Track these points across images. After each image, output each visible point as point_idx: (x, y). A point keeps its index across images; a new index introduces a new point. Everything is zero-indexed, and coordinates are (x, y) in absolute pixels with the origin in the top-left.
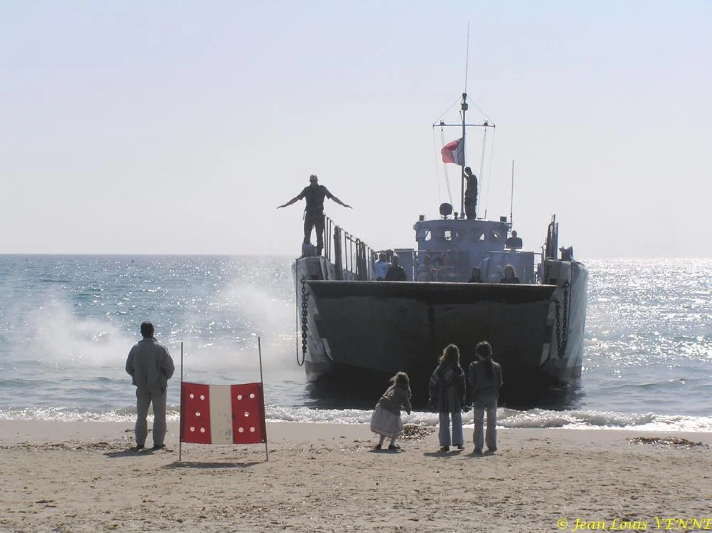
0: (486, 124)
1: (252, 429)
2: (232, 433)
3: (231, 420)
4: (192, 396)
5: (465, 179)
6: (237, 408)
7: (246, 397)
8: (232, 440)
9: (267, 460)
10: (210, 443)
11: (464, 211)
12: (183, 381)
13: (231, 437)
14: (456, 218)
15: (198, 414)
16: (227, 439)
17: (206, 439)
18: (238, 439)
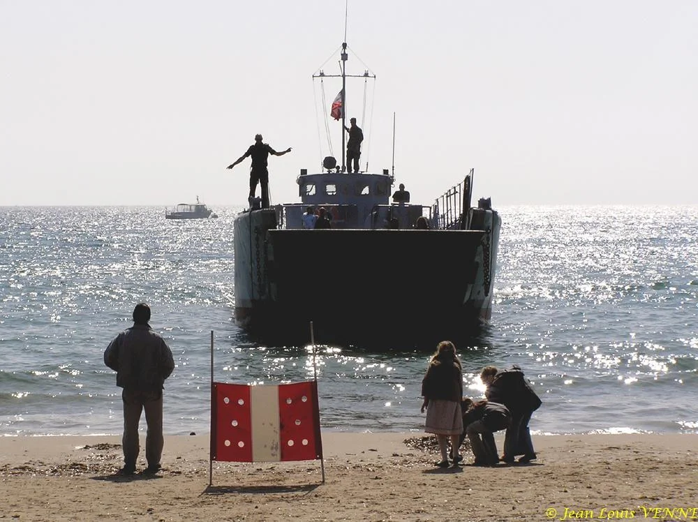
0: (366, 75)
1: (305, 442)
2: (279, 446)
3: (278, 431)
4: (227, 400)
5: (346, 131)
6: (286, 415)
7: (297, 400)
8: (279, 457)
9: (323, 482)
10: (252, 461)
11: (346, 165)
12: (214, 381)
13: (278, 453)
14: (338, 171)
15: (235, 424)
16: (273, 455)
17: (245, 455)
18: (287, 455)
